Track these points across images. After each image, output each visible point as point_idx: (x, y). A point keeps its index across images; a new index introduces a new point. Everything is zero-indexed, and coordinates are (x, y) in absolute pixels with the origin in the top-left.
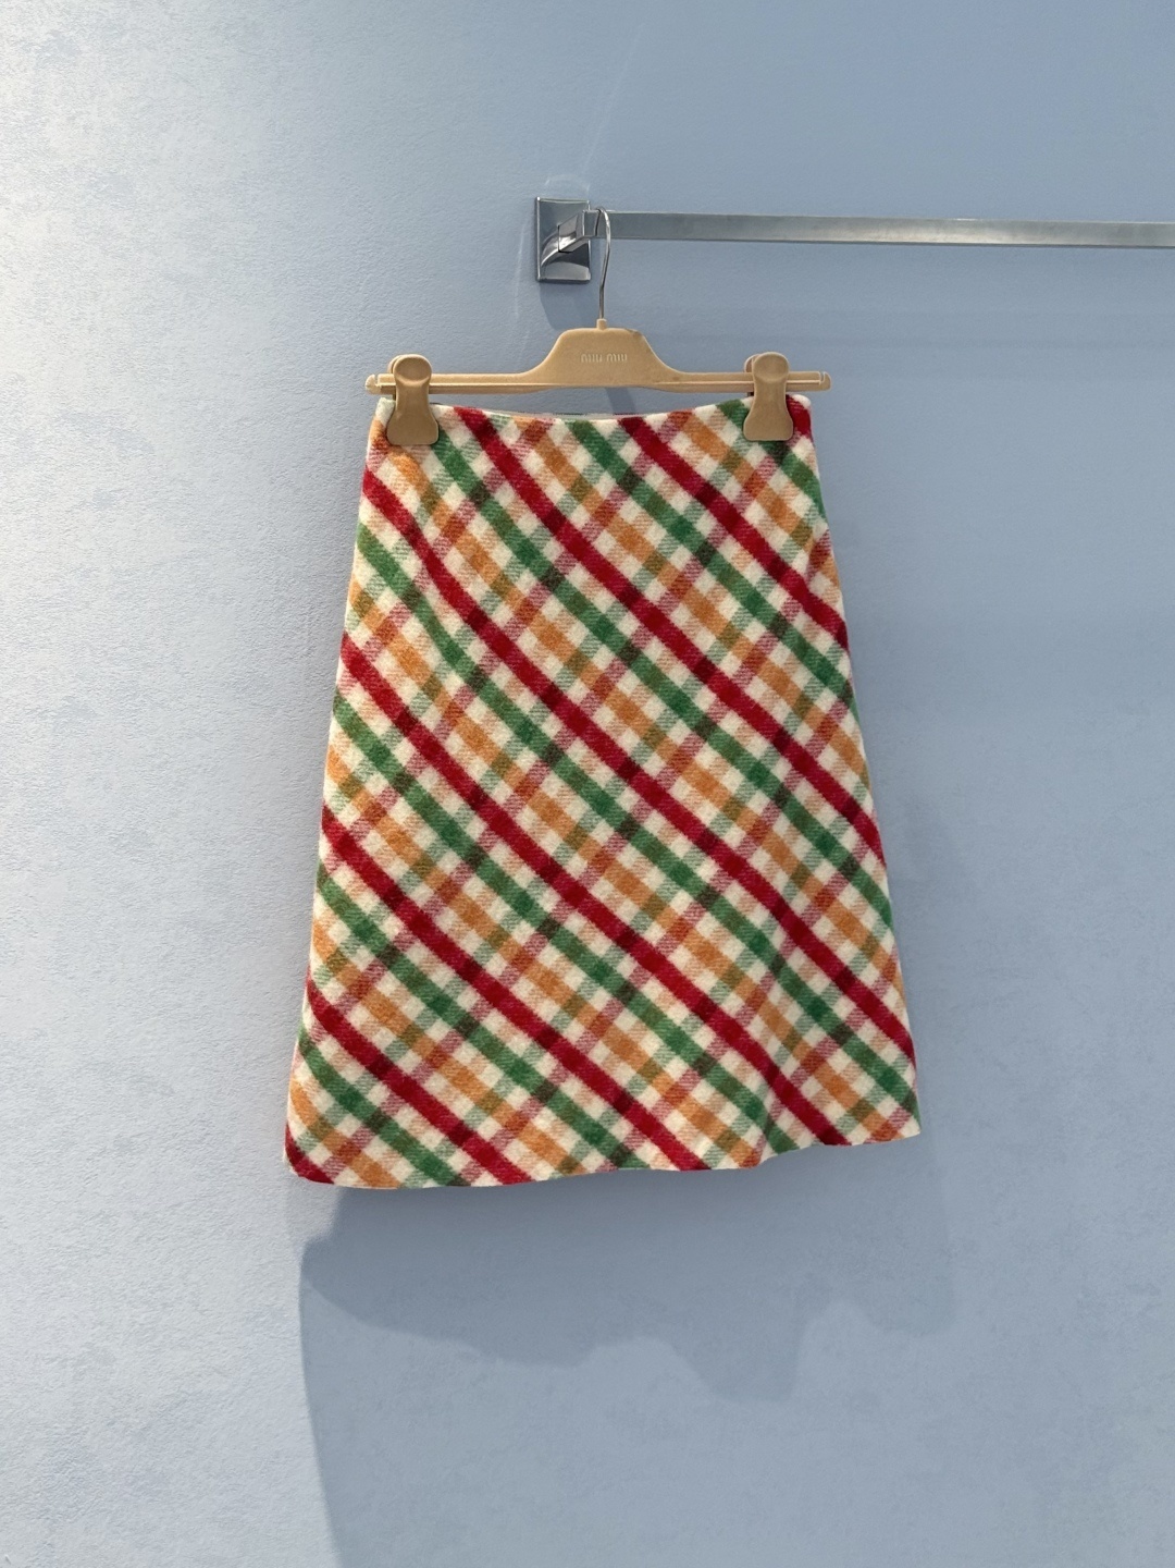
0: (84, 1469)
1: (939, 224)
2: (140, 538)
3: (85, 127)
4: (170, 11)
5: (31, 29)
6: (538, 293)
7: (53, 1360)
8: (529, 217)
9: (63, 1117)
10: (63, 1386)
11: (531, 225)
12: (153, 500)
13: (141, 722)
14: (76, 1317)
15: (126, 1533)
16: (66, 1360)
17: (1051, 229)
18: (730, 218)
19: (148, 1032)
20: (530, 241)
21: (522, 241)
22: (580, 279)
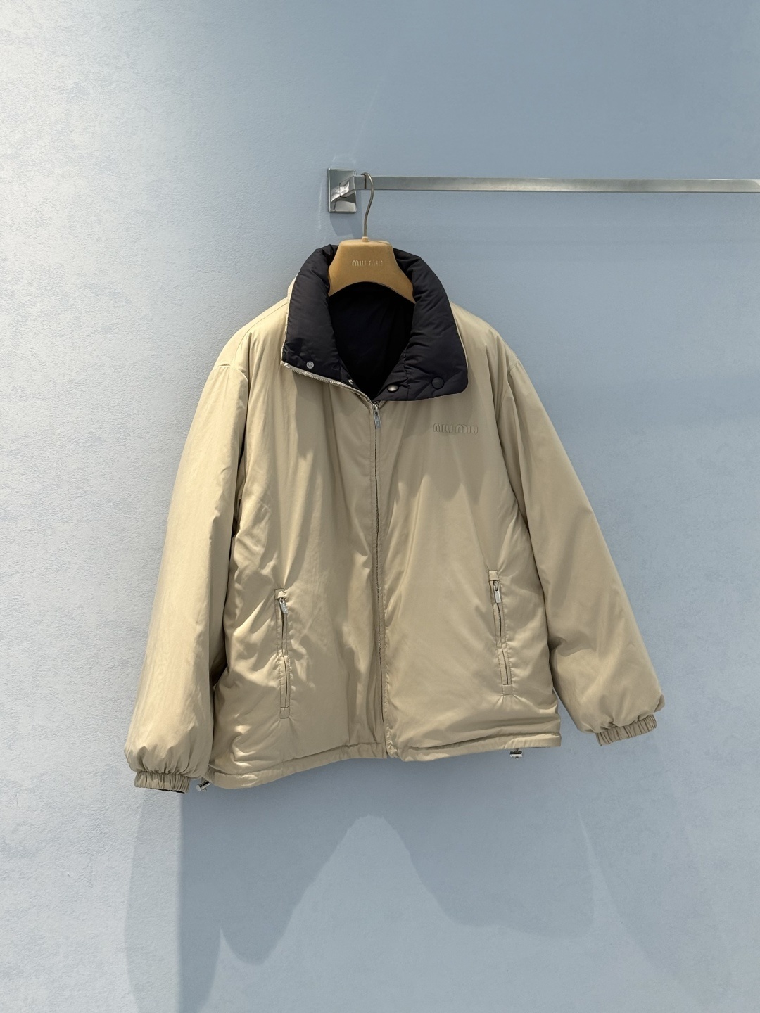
0: (107, 828)
1: (537, 181)
2: (126, 349)
3: (93, 133)
4: (136, 72)
5: (63, 82)
6: (329, 218)
7: (90, 773)
8: (324, 178)
9: (93, 649)
10: (96, 786)
11: (325, 183)
12: (132, 329)
13: (128, 445)
14: (101, 751)
15: (130, 860)
16: (97, 773)
17: (595, 183)
18: (429, 179)
19: (135, 605)
20: (325, 191)
21: (321, 192)
22: (351, 211)
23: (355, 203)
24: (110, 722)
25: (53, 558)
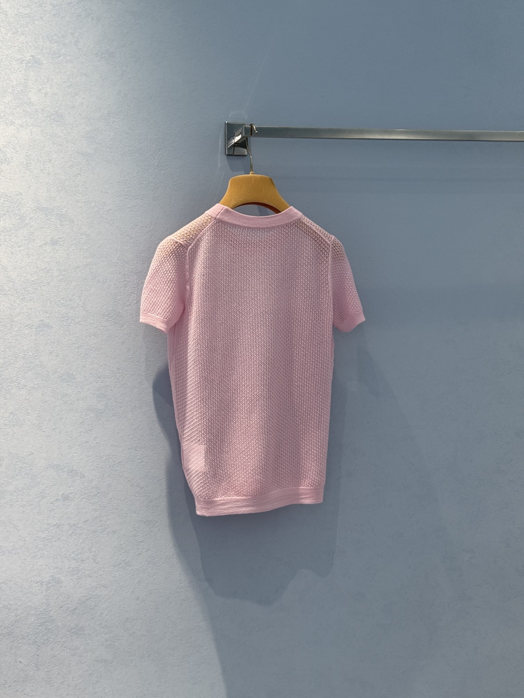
0: (50, 625)
2: (69, 257)
3: (45, 94)
4: (79, 47)
5: (23, 55)
6: (226, 160)
7: (37, 582)
8: (223, 129)
9: (41, 487)
10: (42, 592)
11: (223, 133)
12: (74, 242)
13: (71, 330)
14: (47, 565)
15: (68, 650)
16: (43, 582)
19: (75, 453)
20: (223, 139)
21: (220, 139)
22: (243, 154)
23: (246, 148)
24: (54, 543)
25: (11, 417)
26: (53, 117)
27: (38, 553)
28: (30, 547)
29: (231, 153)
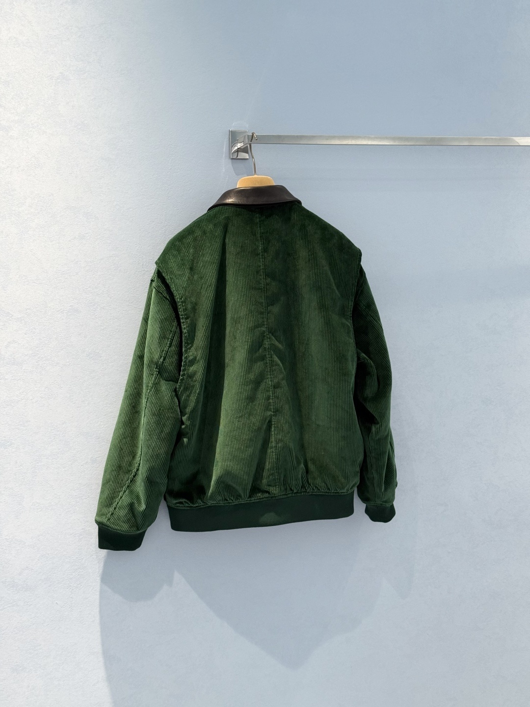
0: (82, 572)
2: (95, 250)
3: (72, 106)
4: (101, 65)
5: (53, 72)
6: (231, 163)
8: (227, 136)
9: (72, 451)
10: (75, 543)
11: (227, 139)
12: (99, 237)
13: (97, 314)
15: (98, 593)
16: (76, 534)
18: (297, 136)
20: (228, 146)
21: (225, 145)
22: (245, 158)
23: (247, 152)
25: (46, 390)
26: (80, 127)
27: (71, 509)
28: (64, 504)
29: (235, 157)
